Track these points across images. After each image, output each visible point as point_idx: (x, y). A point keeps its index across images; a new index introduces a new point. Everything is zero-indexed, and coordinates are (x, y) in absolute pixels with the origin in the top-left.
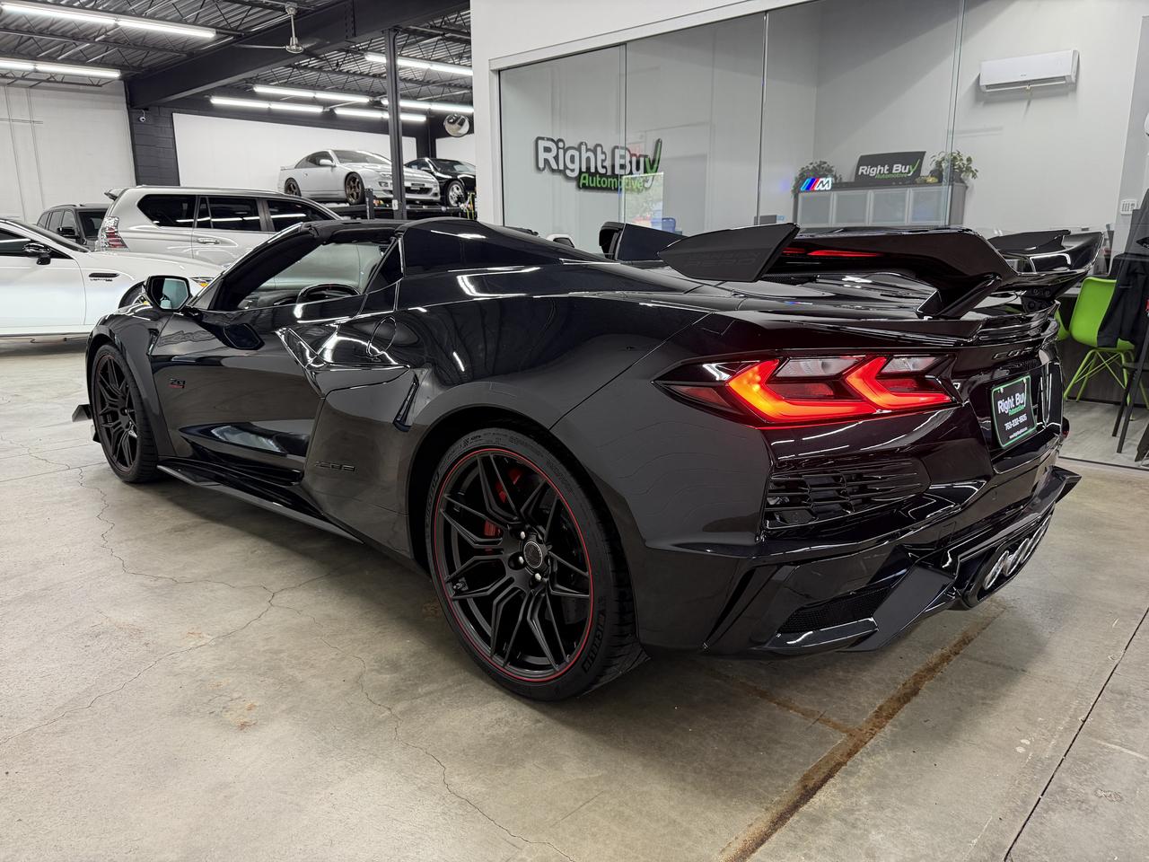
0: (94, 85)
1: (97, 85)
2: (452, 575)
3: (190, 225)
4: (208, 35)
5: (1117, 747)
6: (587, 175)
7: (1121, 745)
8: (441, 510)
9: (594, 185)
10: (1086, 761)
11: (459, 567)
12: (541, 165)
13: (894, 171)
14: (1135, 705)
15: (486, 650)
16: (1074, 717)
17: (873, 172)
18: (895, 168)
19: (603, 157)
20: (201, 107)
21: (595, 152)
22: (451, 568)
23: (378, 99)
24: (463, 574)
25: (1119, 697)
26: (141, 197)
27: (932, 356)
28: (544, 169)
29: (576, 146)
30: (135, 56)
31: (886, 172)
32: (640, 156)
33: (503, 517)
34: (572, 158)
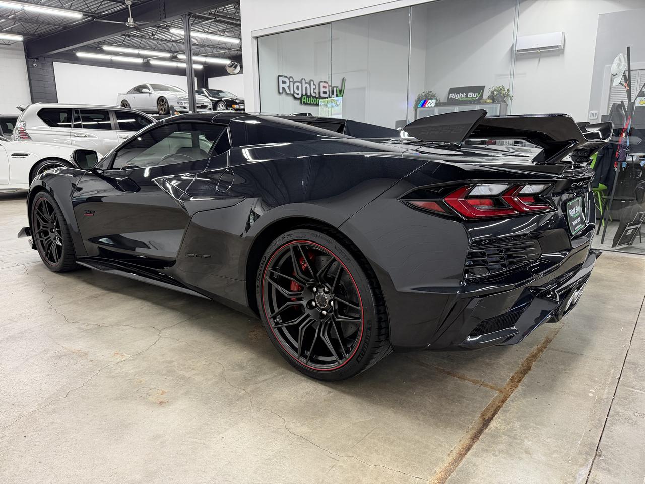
0: (5, 44)
1: (8, 45)
2: (273, 314)
3: (69, 126)
4: (78, 16)
5: (639, 391)
6: (306, 97)
7: (641, 390)
8: (267, 278)
9: (310, 102)
10: (626, 399)
11: (276, 310)
12: (281, 91)
13: (468, 97)
14: (642, 370)
15: (295, 355)
16: (613, 377)
17: (457, 97)
18: (469, 95)
19: (314, 87)
20: (70, 58)
21: (310, 84)
22: (272, 311)
23: (175, 55)
24: (279, 313)
25: (633, 366)
26: (39, 110)
27: (543, 184)
28: (282, 93)
29: (300, 81)
30: (31, 28)
31: (464, 97)
32: (334, 87)
33: (304, 279)
34: (298, 87)
